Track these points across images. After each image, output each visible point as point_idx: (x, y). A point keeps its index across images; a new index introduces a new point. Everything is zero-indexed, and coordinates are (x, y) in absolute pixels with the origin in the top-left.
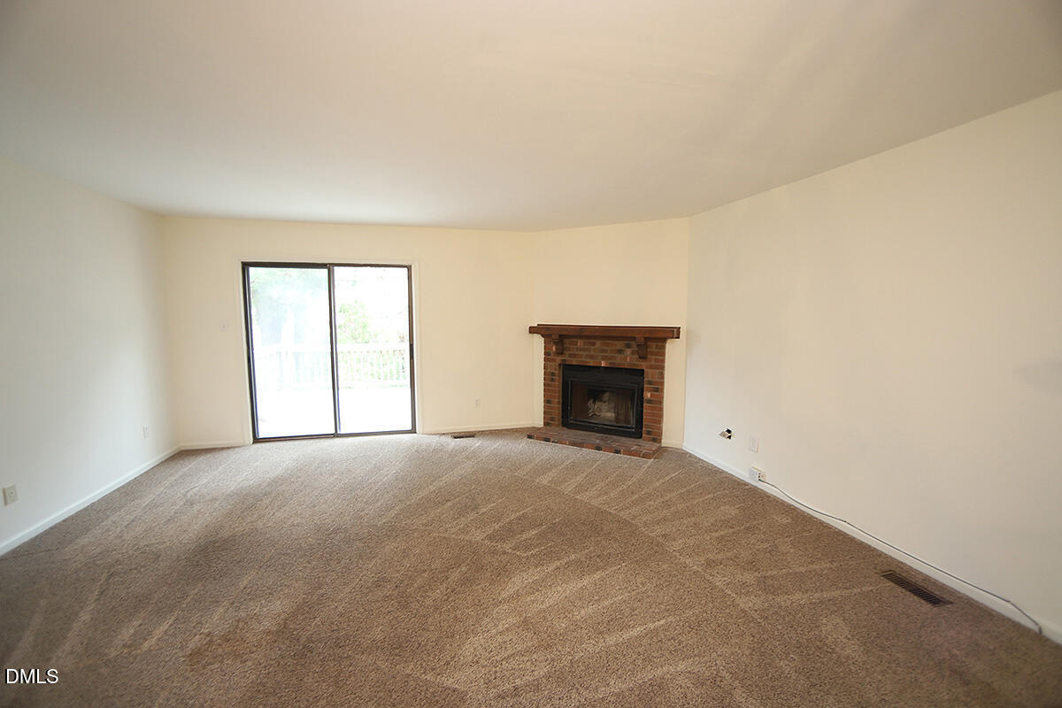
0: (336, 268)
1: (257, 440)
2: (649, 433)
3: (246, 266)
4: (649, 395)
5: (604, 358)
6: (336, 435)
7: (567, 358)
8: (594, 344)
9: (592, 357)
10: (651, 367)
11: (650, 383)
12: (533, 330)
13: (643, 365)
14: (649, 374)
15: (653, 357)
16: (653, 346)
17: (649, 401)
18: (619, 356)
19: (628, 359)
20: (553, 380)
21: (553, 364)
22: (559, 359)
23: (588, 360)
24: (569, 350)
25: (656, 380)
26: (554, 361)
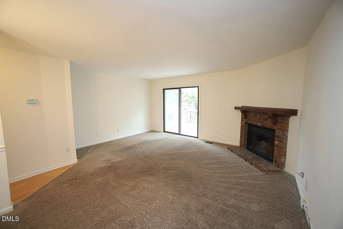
0: (181, 89)
1: (164, 131)
2: (276, 162)
3: (164, 90)
4: (277, 143)
5: (260, 122)
6: (179, 134)
7: (247, 120)
8: (256, 115)
9: (255, 121)
10: (278, 129)
11: (278, 137)
12: (236, 108)
13: (275, 128)
14: (278, 133)
15: (280, 124)
16: (280, 119)
17: (277, 146)
18: (265, 122)
19: (269, 124)
20: (243, 129)
21: (243, 122)
22: (245, 120)
23: (254, 122)
24: (249, 117)
25: (280, 136)
26: (244, 121)
